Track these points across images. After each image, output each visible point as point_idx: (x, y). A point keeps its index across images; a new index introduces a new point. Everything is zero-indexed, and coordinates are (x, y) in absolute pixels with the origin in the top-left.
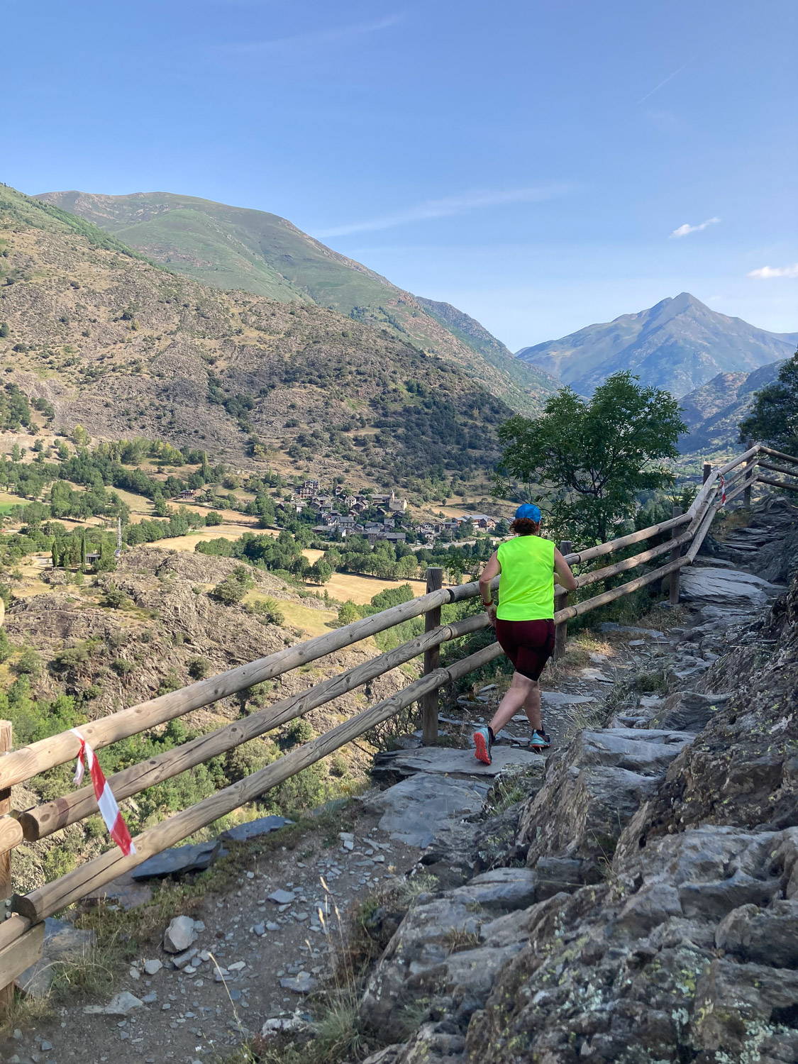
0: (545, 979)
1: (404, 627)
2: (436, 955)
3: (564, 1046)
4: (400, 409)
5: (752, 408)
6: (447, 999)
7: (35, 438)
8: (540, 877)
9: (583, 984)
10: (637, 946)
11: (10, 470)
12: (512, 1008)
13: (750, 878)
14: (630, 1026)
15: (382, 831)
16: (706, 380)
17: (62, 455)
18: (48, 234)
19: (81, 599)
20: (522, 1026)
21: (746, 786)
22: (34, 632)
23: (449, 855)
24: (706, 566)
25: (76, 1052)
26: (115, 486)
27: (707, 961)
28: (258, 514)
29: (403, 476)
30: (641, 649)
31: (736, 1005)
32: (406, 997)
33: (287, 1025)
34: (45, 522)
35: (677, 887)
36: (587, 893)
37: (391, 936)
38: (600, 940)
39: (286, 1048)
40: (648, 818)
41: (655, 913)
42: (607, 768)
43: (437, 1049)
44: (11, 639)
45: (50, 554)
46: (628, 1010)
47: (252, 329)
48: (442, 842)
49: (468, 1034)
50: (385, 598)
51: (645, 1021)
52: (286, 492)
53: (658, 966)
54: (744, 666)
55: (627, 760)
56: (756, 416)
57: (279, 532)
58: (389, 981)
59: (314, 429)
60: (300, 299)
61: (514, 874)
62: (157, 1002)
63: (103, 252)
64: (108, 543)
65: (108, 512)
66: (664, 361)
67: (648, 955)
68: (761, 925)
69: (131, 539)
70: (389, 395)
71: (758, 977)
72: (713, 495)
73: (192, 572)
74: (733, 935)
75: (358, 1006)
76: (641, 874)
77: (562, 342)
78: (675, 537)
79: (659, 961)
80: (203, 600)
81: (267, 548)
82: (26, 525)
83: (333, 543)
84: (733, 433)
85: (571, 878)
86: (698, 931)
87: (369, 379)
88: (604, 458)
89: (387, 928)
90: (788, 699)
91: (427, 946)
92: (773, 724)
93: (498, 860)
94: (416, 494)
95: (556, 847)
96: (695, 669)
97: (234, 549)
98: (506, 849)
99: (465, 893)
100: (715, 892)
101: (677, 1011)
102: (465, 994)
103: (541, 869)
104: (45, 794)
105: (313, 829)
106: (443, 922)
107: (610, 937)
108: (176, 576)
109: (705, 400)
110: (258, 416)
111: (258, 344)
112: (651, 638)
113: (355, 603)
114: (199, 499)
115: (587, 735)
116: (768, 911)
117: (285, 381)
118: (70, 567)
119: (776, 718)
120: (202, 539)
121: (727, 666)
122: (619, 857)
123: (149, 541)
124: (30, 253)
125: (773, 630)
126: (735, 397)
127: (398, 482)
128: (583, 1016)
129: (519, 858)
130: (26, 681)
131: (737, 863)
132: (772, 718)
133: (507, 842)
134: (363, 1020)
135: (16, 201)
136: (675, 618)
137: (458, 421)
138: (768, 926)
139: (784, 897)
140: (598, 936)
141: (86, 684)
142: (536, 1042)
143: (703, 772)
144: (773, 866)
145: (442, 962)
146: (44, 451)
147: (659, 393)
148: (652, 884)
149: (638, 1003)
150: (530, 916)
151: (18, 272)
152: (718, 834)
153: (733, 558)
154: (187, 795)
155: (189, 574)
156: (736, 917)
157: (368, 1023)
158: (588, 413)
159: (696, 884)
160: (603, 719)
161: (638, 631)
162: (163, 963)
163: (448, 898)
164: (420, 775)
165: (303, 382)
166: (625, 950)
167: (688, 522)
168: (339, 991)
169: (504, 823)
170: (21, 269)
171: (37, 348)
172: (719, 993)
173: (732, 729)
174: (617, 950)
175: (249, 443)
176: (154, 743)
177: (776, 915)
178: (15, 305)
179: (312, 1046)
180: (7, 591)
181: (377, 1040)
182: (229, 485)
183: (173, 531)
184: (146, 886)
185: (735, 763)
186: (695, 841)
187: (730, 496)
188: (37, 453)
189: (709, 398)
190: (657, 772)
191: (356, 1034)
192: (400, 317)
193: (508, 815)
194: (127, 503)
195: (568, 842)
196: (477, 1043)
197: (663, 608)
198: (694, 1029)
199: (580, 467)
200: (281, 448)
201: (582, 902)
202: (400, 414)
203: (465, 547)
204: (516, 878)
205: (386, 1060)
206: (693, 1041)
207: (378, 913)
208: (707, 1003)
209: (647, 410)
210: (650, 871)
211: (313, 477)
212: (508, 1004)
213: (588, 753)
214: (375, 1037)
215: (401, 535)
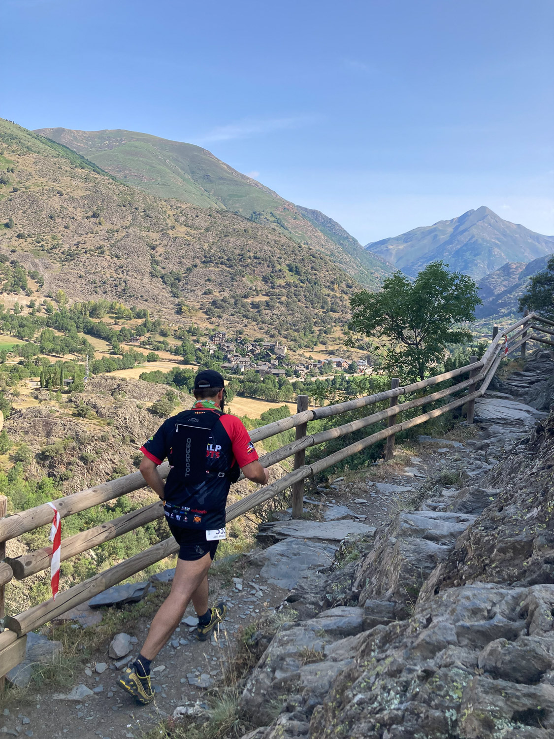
0: (362, 686)
1: (283, 435)
2: (293, 666)
3: (372, 733)
4: (283, 284)
5: (528, 288)
6: (299, 697)
7: (30, 298)
8: (367, 614)
9: (387, 690)
10: (426, 665)
11: (13, 320)
12: (340, 705)
13: (505, 620)
14: (417, 720)
15: (263, 578)
16: (497, 268)
17: (48, 311)
18: (42, 157)
19: (60, 410)
20: (345, 718)
21: (508, 555)
22: (26, 433)
23: (305, 596)
24: (493, 397)
25: (47, 725)
26: (85, 333)
27: (471, 677)
28: (184, 355)
29: (284, 330)
30: (446, 454)
31: (489, 708)
32: (272, 694)
33: (191, 711)
34: (36, 357)
35: (454, 625)
36: (394, 627)
37: (264, 651)
38: (400, 660)
39: (189, 727)
40: (441, 575)
41: (439, 642)
42: (415, 539)
43: (290, 731)
44: (11, 437)
45: (39, 379)
46: (416, 709)
47: (182, 226)
48: (301, 587)
49: (311, 722)
50: (270, 414)
51: (427, 717)
52: (203, 339)
53: (438, 680)
54: (514, 470)
55: (430, 533)
56: (531, 294)
57: (198, 367)
58: (260, 683)
59: (223, 296)
60: (216, 206)
61: (349, 611)
62: (103, 692)
63: (79, 170)
64: (79, 372)
65: (80, 351)
66: (468, 253)
67: (431, 671)
68: (509, 653)
69: (95, 369)
70: (276, 274)
71: (504, 690)
72: (499, 348)
73: (137, 393)
74: (490, 660)
75: (239, 700)
76: (431, 615)
77: (397, 239)
78: (471, 378)
79: (438, 676)
80: (144, 413)
81: (189, 378)
82: (23, 358)
83: (235, 376)
84: (515, 305)
85: (388, 615)
86: (467, 655)
87: (262, 262)
88: (424, 321)
89: (262, 646)
90: (539, 495)
91: (288, 659)
92: (528, 512)
93: (339, 600)
94: (293, 343)
95: (379, 593)
96: (481, 470)
97: (166, 378)
98: (345, 593)
99: (314, 623)
100: (481, 629)
101: (449, 711)
102: (311, 694)
103: (368, 608)
104: (32, 545)
105: (214, 575)
106: (299, 643)
107: (407, 658)
108: (125, 396)
109: (496, 281)
110: (185, 286)
111: (186, 236)
112: (453, 447)
113: (249, 417)
114: (143, 343)
115: (403, 515)
116: (514, 644)
117: (204, 262)
118: (52, 388)
119: (530, 508)
120: (145, 371)
121: (502, 469)
122: (421, 601)
123: (107, 372)
124: (29, 170)
125: (535, 445)
126: (517, 280)
127: (281, 334)
128: (385, 712)
129: (354, 600)
130: (20, 467)
131: (497, 609)
132: (527, 508)
133: (346, 588)
134: (242, 710)
135: (21, 134)
136: (471, 433)
137: (324, 293)
138: (513, 654)
139: (528, 634)
140: (399, 657)
141: (62, 469)
142: (353, 729)
143: (479, 544)
144: (521, 612)
145: (297, 670)
146: (36, 307)
147: (462, 276)
148: (438, 622)
149: (422, 704)
150: (358, 640)
151: (21, 184)
152: (484, 588)
153: (512, 393)
154: (130, 548)
155: (135, 395)
156: (492, 647)
157: (245, 711)
158: (412, 290)
159: (468, 623)
160: (416, 504)
161: (445, 442)
162: (109, 666)
163: (303, 626)
164: (289, 539)
165: (217, 263)
166: (418, 668)
167: (482, 367)
168: (226, 688)
169: (344, 575)
170: (23, 181)
171: (33, 236)
172: (478, 700)
173: (499, 515)
174: (412, 667)
175: (178, 305)
176: (108, 512)
177: (520, 646)
178: (18, 206)
179: (207, 727)
180: (8, 404)
181: (251, 724)
182: (164, 334)
183: (124, 365)
184: (98, 612)
185: (501, 539)
186: (469, 593)
187: (511, 349)
188: (31, 309)
189: (499, 280)
190: (450, 542)
191: (237, 719)
192: (285, 219)
193: (347, 569)
194: (93, 345)
195: (387, 590)
196: (316, 728)
197: (462, 426)
198: (460, 724)
199: (407, 327)
200: (200, 309)
201: (390, 633)
202: (284, 287)
203: (326, 380)
204: (350, 614)
205: (256, 737)
206: (459, 732)
207: (256, 635)
208: (469, 706)
209: (454, 288)
210: (436, 613)
211: (222, 329)
212: (338, 702)
213: (403, 528)
214: (250, 721)
215: (282, 371)
